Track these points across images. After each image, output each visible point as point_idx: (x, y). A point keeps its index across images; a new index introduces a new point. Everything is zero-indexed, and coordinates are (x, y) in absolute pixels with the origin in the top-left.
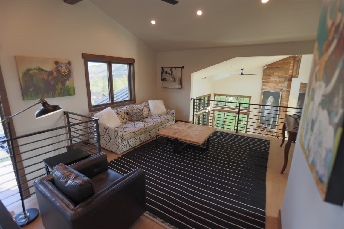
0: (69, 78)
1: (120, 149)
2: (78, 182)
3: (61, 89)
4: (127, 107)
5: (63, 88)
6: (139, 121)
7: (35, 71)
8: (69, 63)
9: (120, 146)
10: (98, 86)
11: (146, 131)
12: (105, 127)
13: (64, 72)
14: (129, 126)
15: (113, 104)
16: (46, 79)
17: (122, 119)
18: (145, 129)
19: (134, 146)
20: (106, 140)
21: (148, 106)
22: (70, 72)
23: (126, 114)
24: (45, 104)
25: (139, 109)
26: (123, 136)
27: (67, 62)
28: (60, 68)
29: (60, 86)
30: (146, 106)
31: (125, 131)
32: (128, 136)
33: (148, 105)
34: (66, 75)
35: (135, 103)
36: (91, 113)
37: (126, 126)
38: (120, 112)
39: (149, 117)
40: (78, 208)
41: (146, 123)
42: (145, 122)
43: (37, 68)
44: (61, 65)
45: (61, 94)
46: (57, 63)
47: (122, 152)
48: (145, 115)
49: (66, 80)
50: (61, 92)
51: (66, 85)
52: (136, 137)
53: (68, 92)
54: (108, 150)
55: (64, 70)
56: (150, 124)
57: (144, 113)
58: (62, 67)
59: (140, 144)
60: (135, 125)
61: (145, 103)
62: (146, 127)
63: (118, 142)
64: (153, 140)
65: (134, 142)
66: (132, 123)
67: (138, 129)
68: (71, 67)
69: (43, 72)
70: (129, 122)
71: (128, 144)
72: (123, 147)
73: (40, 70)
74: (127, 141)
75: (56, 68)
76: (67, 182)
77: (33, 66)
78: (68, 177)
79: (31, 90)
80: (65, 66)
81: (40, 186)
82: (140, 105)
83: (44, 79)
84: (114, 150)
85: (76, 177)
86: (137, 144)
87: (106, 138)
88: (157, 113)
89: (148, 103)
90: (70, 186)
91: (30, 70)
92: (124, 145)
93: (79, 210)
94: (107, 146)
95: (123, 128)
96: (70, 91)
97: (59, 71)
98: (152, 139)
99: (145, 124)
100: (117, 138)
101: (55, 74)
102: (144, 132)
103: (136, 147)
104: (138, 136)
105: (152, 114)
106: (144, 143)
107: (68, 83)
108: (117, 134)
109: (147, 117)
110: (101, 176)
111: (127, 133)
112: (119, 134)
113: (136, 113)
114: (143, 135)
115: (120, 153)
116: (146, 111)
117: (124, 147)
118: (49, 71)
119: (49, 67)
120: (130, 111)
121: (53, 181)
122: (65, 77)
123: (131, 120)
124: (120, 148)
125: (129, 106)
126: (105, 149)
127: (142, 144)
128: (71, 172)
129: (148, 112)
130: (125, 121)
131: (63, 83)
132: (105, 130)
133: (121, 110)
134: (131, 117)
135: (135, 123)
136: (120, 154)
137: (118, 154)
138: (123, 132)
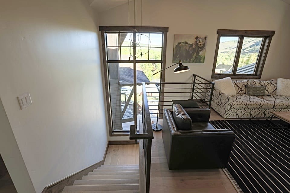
0: (203, 49)
1: (226, 115)
2: (183, 117)
3: (195, 57)
4: (248, 80)
5: (197, 56)
6: (257, 96)
7: (183, 44)
8: (206, 38)
9: (227, 112)
10: (230, 60)
11: (261, 108)
12: (219, 93)
13: (201, 45)
14: (243, 98)
15: (234, 75)
16: (188, 49)
17: (239, 91)
18: (260, 105)
19: (242, 117)
20: (218, 103)
21: (275, 84)
22: (204, 45)
23: (244, 86)
24: (180, 64)
25: (261, 85)
26: (233, 105)
27: (204, 37)
28: (198, 42)
29: (195, 55)
30: (273, 84)
31: (237, 100)
32: (238, 106)
33: (277, 83)
34: (201, 47)
35: (260, 79)
36: (212, 79)
37: (241, 97)
38: (239, 83)
39: (272, 96)
40: (178, 132)
41: (265, 101)
42: (264, 99)
43: (184, 42)
44: (199, 40)
45: (194, 62)
46: (197, 38)
47: (228, 117)
48: (267, 93)
49: (200, 51)
50: (195, 60)
51: (199, 55)
52: (247, 110)
53: (200, 60)
54: (216, 112)
55: (201, 43)
56: (269, 103)
57: (267, 90)
58: (200, 41)
59: (250, 118)
60: (250, 98)
61: (273, 81)
62: (262, 104)
63: (226, 108)
64: (267, 120)
65: (243, 114)
66: (248, 96)
67: (252, 103)
68: (206, 41)
69: (187, 44)
70: (245, 94)
71: (236, 113)
72: (230, 113)
73: (186, 43)
74: (235, 110)
75: (196, 42)
76: (178, 115)
77: (182, 41)
78: (179, 113)
79: (178, 56)
80: (202, 40)
81: (166, 112)
82: (264, 82)
83: (186, 49)
84: (221, 114)
85: (184, 115)
86: (245, 117)
87: (218, 102)
88: (285, 94)
89: (277, 81)
90: (179, 118)
91: (180, 43)
92: (231, 112)
93: (178, 133)
94: (217, 108)
95: (237, 98)
96: (201, 60)
97: (197, 44)
98: (266, 118)
99: (263, 101)
100: (227, 104)
101: (194, 46)
102: (257, 108)
103: (243, 118)
104: (249, 110)
105: (277, 94)
106: (254, 118)
107: (201, 53)
108: (228, 101)
109: (269, 95)
110: (201, 124)
111: (238, 103)
112: (229, 102)
113: (256, 88)
114: (256, 110)
115: (225, 117)
116: (270, 89)
117: (231, 115)
118: (191, 44)
119: (191, 41)
120: (250, 84)
121: (172, 112)
122: (200, 49)
123: (247, 93)
124: (227, 113)
125: (250, 80)
126: (215, 111)
127: (251, 118)
128: (183, 111)
129: (272, 90)
130: (241, 93)
131: (198, 53)
132: (219, 95)
133: (240, 82)
134: (248, 91)
135: (252, 97)
136: (226, 119)
137: (224, 118)
138: (235, 101)
